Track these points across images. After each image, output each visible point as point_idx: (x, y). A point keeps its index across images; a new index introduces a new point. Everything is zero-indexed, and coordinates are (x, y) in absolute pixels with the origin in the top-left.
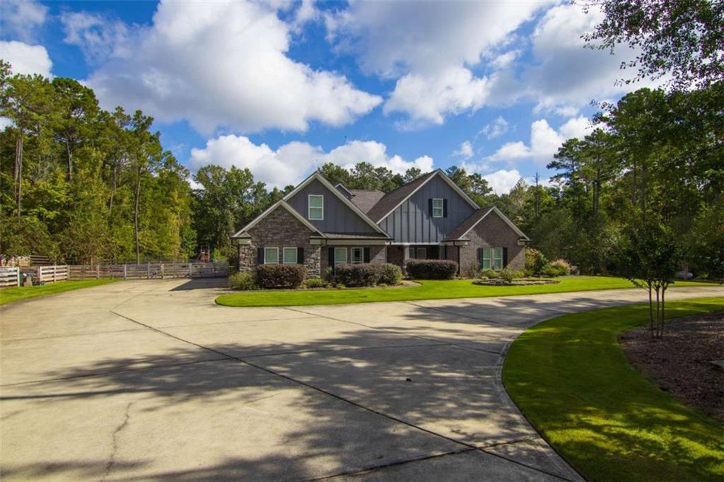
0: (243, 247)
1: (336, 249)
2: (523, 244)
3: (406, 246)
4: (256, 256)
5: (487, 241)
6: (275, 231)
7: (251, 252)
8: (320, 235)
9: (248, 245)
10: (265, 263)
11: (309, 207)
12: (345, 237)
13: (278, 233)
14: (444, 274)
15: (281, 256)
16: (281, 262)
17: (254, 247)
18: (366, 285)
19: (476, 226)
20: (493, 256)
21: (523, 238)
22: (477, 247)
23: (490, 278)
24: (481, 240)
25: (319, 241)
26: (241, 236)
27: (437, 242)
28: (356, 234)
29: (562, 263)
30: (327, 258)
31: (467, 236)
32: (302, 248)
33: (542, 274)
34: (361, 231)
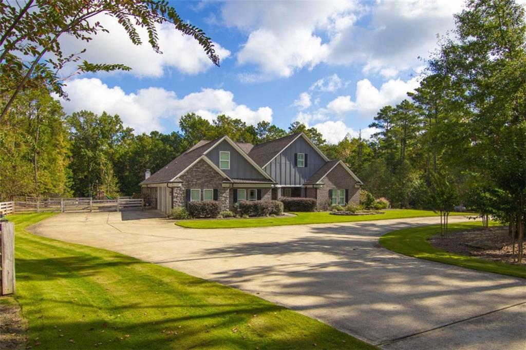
0: (176, 189)
1: (238, 189)
2: (359, 186)
3: (279, 188)
4: (185, 195)
5: (335, 185)
6: (197, 177)
7: (182, 192)
8: (230, 181)
9: (179, 187)
10: (191, 200)
11: (220, 160)
12: (245, 181)
13: (200, 179)
14: (308, 207)
15: (202, 195)
16: (202, 199)
17: (183, 189)
18: (263, 216)
19: (328, 174)
20: (339, 195)
21: (359, 182)
22: (328, 189)
23: (338, 210)
24: (331, 183)
25: (228, 184)
26: (175, 181)
27: (300, 184)
28: (252, 180)
29: (383, 200)
30: (232, 196)
31: (322, 181)
32: (217, 190)
33: (372, 208)
34: (255, 178)
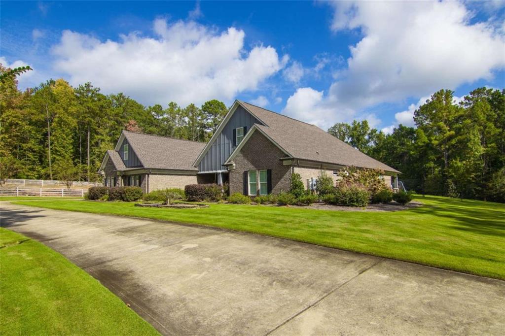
1: (131, 177)
3: (220, 173)
4: (105, 183)
5: (252, 164)
11: (124, 152)
13: (110, 169)
15: (111, 183)
16: (111, 187)
17: (105, 178)
20: (259, 181)
22: (243, 171)
24: (247, 162)
25: (120, 173)
28: (137, 167)
30: (127, 183)
31: (235, 159)
32: (116, 178)
34: (139, 165)
